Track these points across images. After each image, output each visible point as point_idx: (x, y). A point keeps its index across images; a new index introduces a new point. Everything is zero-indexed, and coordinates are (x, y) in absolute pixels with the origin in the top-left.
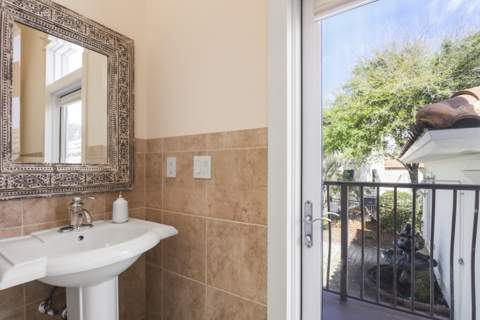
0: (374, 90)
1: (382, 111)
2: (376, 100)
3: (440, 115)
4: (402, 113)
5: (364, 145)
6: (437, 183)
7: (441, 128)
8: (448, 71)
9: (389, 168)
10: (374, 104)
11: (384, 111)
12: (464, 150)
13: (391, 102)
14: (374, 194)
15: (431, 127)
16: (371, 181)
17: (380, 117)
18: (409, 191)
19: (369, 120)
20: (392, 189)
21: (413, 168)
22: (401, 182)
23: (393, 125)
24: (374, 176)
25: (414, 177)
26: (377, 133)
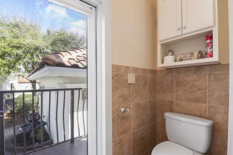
0: (12, 39)
1: (18, 51)
2: (14, 45)
3: (52, 60)
4: (29, 55)
5: (7, 69)
6: (45, 89)
7: (52, 66)
8: (49, 42)
9: (22, 83)
10: (13, 47)
11: (20, 52)
12: (59, 75)
13: (23, 48)
14: (11, 97)
15: (48, 65)
16: (10, 90)
17: (17, 55)
18: (31, 93)
19: (9, 55)
20: (22, 93)
21: (33, 83)
22: (27, 89)
23: (24, 60)
24: (12, 87)
25: (34, 86)
26: (15, 63)
